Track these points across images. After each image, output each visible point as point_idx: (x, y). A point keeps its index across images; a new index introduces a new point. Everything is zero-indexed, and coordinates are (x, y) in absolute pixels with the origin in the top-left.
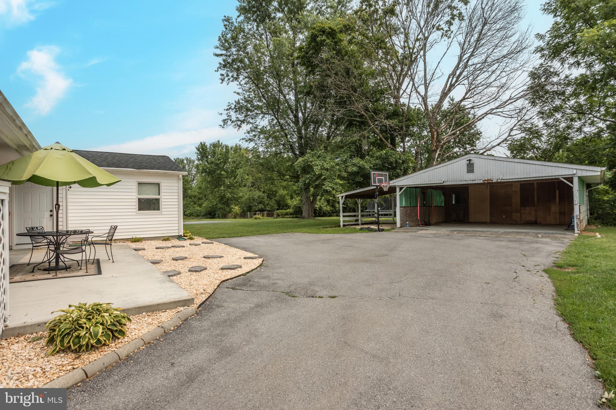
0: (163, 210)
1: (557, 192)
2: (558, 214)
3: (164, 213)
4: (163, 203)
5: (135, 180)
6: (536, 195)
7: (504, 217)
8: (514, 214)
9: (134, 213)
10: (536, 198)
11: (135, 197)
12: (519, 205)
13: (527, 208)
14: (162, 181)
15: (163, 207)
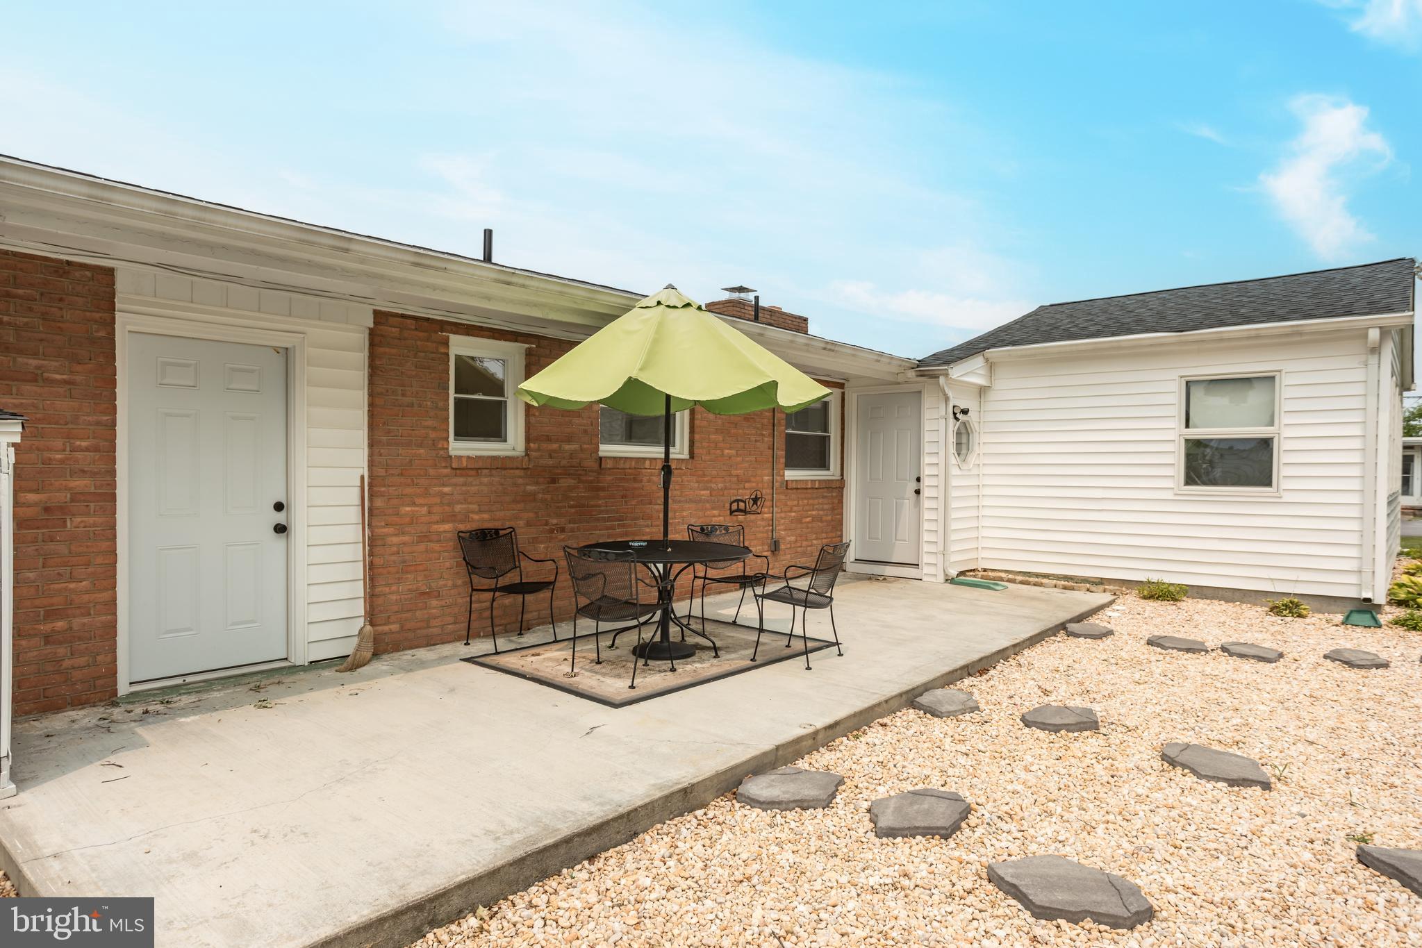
0: (1285, 485)
3: (1287, 497)
4: (1286, 458)
5: (1175, 375)
9: (1169, 495)
11: (1171, 436)
14: (1286, 366)
15: (1286, 471)
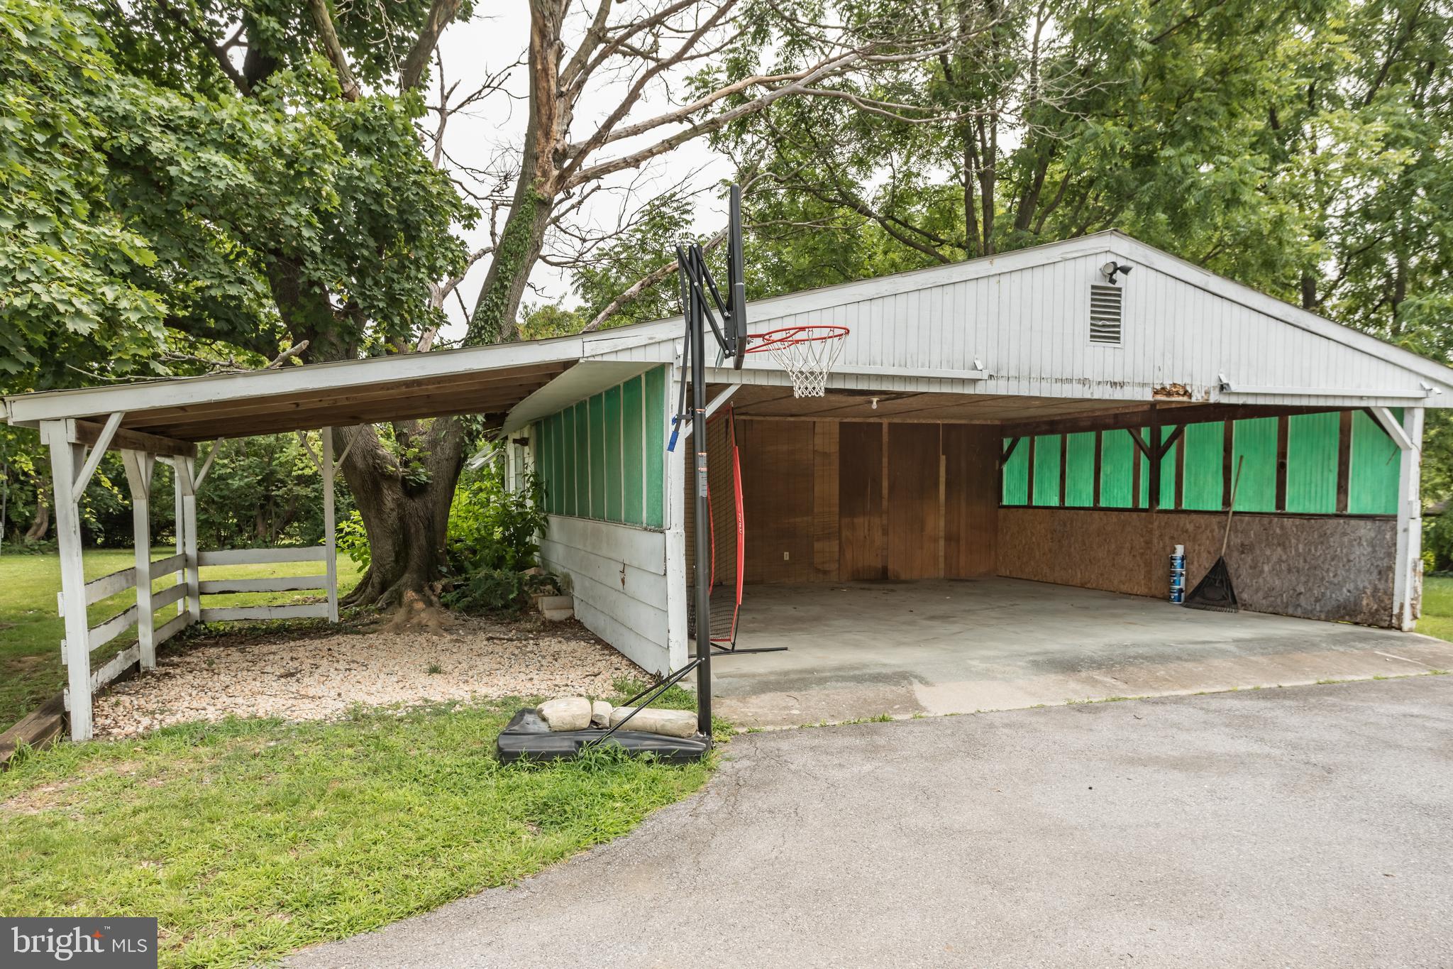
1: (943, 458)
2: (942, 543)
6: (885, 471)
7: (786, 556)
8: (817, 546)
10: (885, 484)
12: (836, 509)
13: (859, 521)
